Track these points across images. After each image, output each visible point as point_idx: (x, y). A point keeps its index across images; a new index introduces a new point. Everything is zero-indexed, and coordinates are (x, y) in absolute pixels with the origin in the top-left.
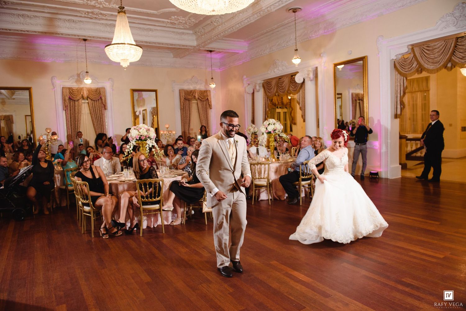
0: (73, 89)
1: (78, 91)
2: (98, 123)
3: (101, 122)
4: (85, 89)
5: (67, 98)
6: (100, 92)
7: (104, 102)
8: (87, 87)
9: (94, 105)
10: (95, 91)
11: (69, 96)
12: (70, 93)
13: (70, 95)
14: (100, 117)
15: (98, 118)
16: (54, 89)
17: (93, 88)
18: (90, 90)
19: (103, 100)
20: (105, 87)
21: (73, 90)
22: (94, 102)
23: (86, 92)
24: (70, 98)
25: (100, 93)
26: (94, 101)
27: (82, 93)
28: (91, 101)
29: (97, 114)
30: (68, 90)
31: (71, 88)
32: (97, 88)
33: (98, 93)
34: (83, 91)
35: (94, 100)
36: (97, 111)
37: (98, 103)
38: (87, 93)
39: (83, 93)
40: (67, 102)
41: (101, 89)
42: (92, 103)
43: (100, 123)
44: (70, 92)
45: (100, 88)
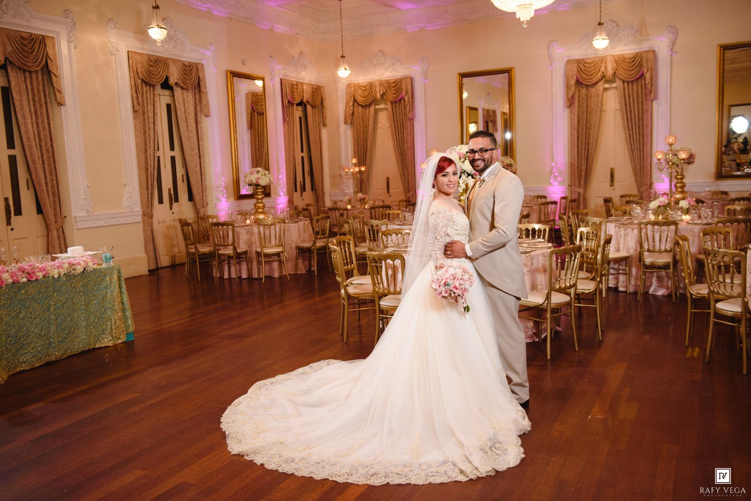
0: (587, 61)
1: (594, 65)
2: (634, 130)
3: (639, 127)
4: (609, 58)
5: (573, 82)
6: (641, 61)
7: (648, 84)
8: (614, 54)
9: (626, 92)
10: (631, 60)
11: (577, 78)
12: (579, 70)
13: (578, 75)
14: (639, 116)
15: (635, 120)
16: (551, 65)
17: (628, 54)
18: (620, 61)
19: (647, 79)
20: (656, 49)
21: (585, 65)
22: (628, 85)
23: (612, 65)
24: (578, 82)
25: (640, 65)
26: (628, 82)
27: (602, 69)
28: (622, 84)
29: (632, 110)
30: (576, 64)
31: (583, 59)
32: (637, 53)
33: (637, 64)
34: (606, 63)
35: (627, 80)
36: (632, 105)
37: (635, 86)
38: (612, 68)
39: (606, 68)
40: (572, 91)
41: (644, 55)
42: (624, 88)
43: (637, 130)
44: (580, 68)
45: (641, 52)
